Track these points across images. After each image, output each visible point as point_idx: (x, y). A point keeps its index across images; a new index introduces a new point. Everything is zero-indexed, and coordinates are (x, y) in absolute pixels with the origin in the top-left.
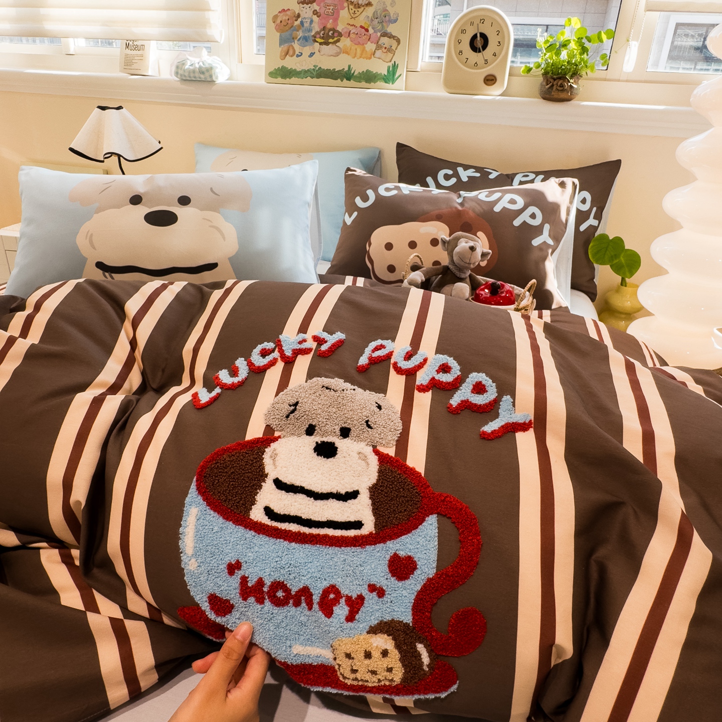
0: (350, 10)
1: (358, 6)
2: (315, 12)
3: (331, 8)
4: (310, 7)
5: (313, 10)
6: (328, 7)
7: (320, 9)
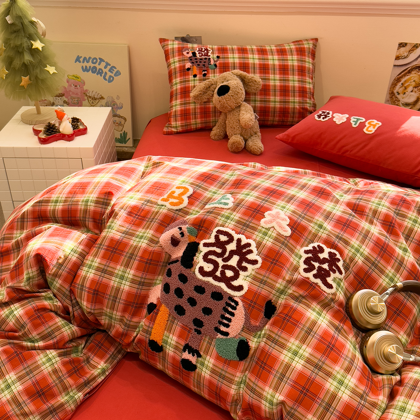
0: (90, 101)
1: (95, 99)
2: (65, 102)
3: (76, 100)
4: (61, 99)
5: (63, 100)
6: (73, 99)
7: (68, 100)
